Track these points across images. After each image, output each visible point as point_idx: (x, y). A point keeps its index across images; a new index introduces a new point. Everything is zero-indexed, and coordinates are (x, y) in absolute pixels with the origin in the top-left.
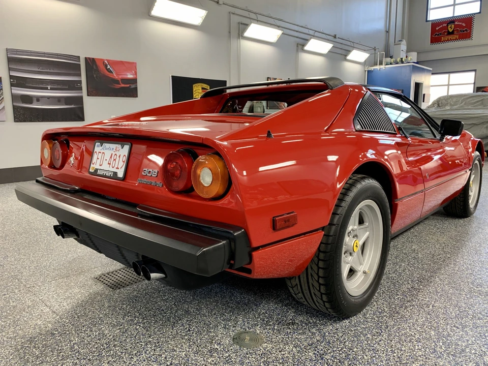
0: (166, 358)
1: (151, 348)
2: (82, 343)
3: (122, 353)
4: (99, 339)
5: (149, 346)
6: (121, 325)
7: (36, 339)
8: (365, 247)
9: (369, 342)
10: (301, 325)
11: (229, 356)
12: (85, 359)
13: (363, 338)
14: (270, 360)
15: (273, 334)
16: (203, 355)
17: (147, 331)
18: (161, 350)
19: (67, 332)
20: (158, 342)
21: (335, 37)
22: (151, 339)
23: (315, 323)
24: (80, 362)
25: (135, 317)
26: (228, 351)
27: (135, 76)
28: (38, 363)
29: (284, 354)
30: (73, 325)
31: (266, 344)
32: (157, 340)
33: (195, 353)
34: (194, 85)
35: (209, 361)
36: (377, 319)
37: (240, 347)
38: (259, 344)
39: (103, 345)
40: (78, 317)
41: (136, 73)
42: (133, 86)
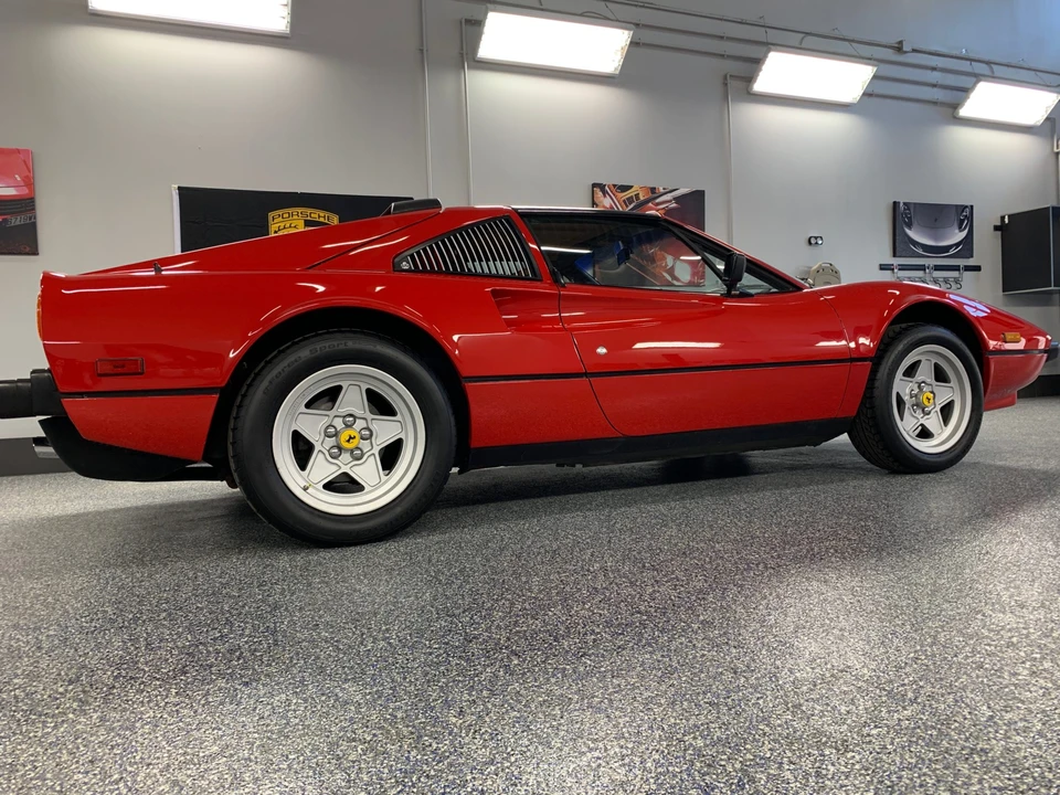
21: (899, 48)
27: (25, 191)
34: (271, 215)
41: (29, 182)
42: (16, 221)
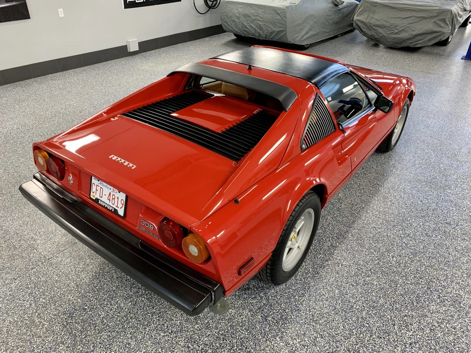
0: (167, 327)
1: (156, 318)
2: (108, 317)
3: (137, 324)
4: (119, 312)
5: (154, 317)
6: (131, 298)
7: (74, 315)
8: (300, 233)
9: (296, 303)
10: (254, 290)
11: (208, 322)
12: (114, 331)
13: (293, 300)
14: (234, 324)
15: (235, 300)
16: (191, 323)
17: (150, 302)
18: (163, 320)
19: (95, 307)
20: (160, 313)
22: (155, 310)
23: (263, 287)
24: (111, 334)
25: (139, 289)
26: (207, 318)
28: (83, 337)
29: (242, 319)
30: (96, 299)
31: (231, 310)
32: (159, 310)
33: (185, 321)
35: (196, 327)
36: (303, 280)
37: (215, 314)
38: (226, 310)
39: (123, 318)
40: (98, 291)
